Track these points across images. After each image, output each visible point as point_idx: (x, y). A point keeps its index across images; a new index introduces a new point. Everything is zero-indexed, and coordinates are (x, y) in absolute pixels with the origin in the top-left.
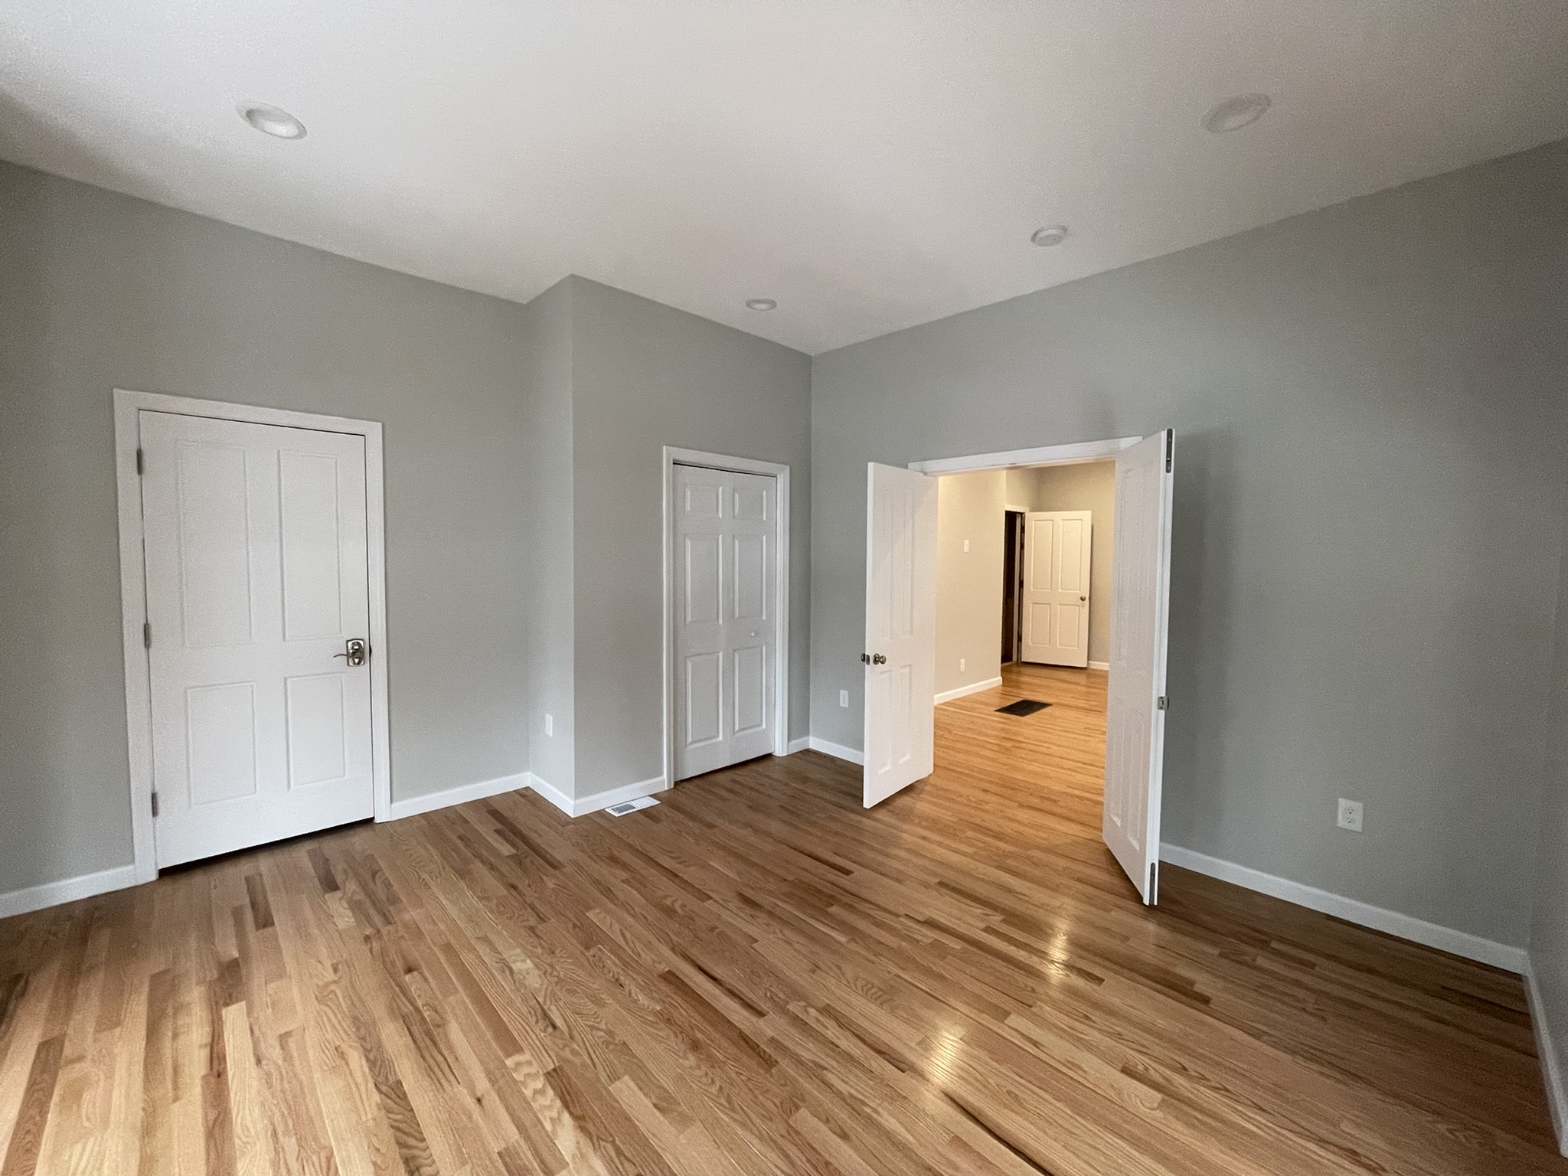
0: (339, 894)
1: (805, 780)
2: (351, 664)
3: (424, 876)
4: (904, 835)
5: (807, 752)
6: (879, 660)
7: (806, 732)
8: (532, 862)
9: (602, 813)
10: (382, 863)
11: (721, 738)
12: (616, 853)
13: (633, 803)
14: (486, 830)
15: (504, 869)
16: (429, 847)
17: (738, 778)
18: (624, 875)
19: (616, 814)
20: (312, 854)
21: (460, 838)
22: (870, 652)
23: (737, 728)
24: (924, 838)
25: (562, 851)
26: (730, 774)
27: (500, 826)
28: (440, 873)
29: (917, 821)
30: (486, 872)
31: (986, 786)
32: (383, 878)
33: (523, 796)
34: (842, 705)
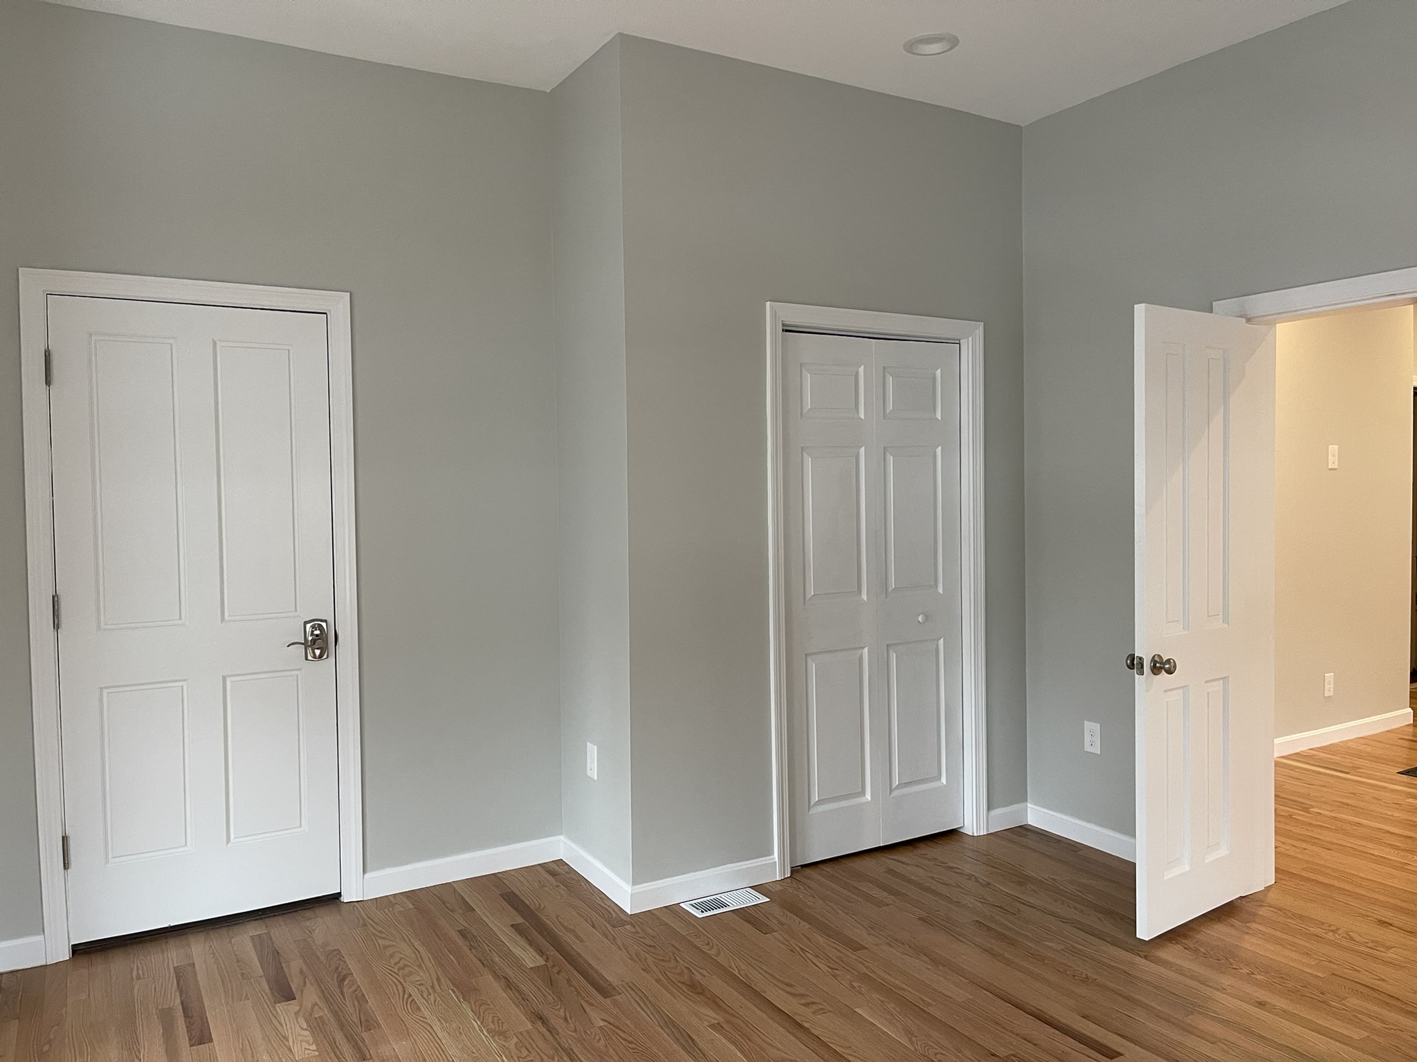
0: (293, 1006)
1: (1022, 880)
2: (310, 658)
3: (411, 990)
4: (1219, 995)
5: (1024, 830)
6: (1161, 666)
7: (1019, 795)
8: (568, 981)
9: (674, 910)
10: (353, 966)
11: (868, 797)
12: (698, 977)
13: (723, 898)
14: (499, 924)
15: (526, 988)
16: (416, 944)
17: (900, 868)
18: (712, 1015)
19: (699, 915)
20: (258, 942)
21: (463, 933)
22: (1143, 650)
23: (896, 782)
24: (1261, 1004)
25: (614, 970)
26: (887, 860)
27: (520, 920)
28: (433, 987)
29: (1245, 971)
30: (500, 991)
31: (1387, 915)
32: (354, 988)
33: (553, 874)
34: (1087, 748)
